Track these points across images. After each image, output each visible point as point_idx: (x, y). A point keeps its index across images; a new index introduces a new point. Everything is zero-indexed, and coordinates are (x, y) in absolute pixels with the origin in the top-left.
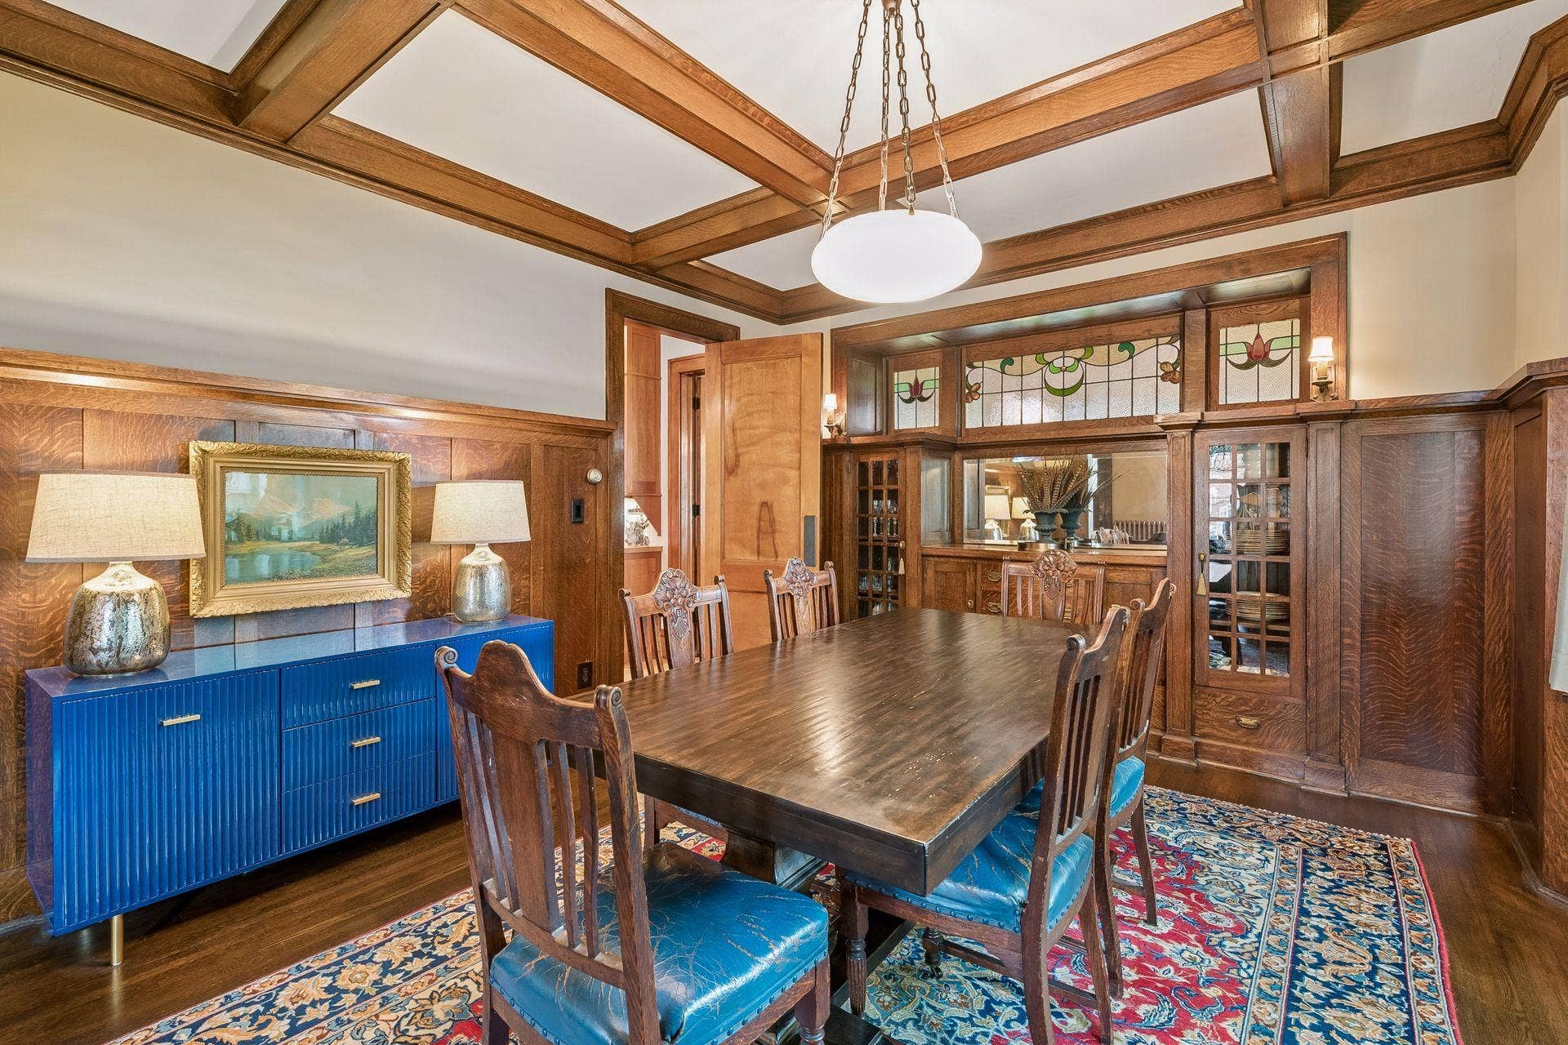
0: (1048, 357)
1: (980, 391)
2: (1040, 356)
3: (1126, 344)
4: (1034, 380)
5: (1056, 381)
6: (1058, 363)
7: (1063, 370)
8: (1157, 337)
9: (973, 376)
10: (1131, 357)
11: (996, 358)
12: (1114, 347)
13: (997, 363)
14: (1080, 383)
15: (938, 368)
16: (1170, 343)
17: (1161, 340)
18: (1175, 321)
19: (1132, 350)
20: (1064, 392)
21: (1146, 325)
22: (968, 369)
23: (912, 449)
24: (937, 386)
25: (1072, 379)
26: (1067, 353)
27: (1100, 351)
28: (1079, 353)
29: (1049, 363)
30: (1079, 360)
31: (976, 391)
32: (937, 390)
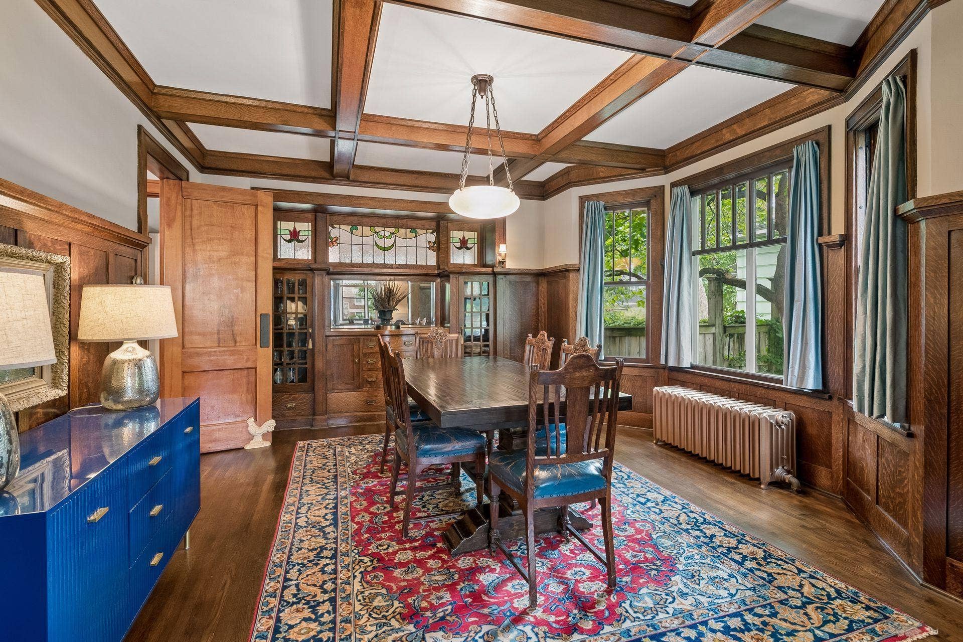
0: (377, 229)
1: (338, 242)
2: (372, 228)
3: (414, 230)
4: (369, 240)
5: (381, 242)
6: (382, 233)
7: (384, 237)
8: (427, 229)
9: (334, 233)
10: (416, 237)
11: (348, 224)
12: (408, 230)
13: (348, 228)
14: (393, 245)
15: (310, 224)
16: (432, 233)
17: (429, 231)
18: (434, 224)
19: (416, 233)
20: (385, 249)
21: (423, 222)
22: (330, 228)
23: (319, 273)
24: (310, 234)
25: (389, 242)
26: (386, 229)
27: (402, 231)
28: (392, 230)
29: (377, 233)
30: (392, 234)
31: (335, 241)
32: (310, 237)
